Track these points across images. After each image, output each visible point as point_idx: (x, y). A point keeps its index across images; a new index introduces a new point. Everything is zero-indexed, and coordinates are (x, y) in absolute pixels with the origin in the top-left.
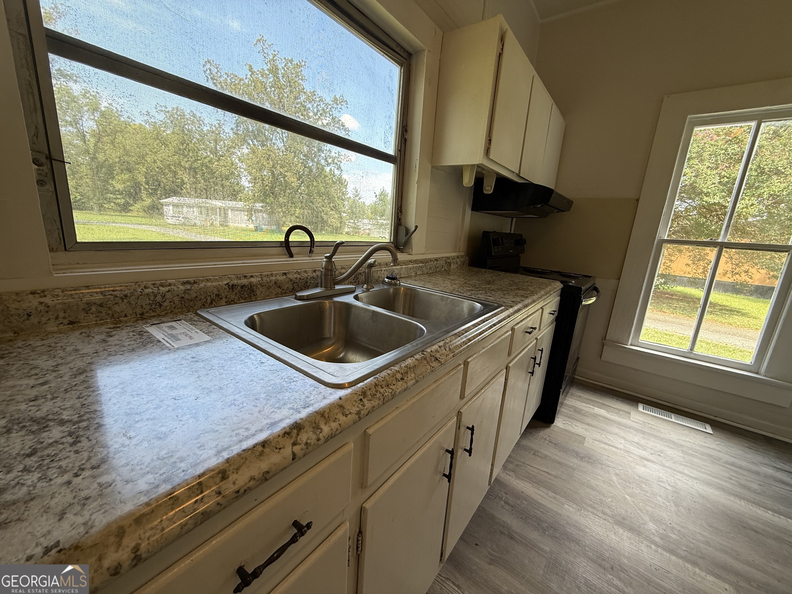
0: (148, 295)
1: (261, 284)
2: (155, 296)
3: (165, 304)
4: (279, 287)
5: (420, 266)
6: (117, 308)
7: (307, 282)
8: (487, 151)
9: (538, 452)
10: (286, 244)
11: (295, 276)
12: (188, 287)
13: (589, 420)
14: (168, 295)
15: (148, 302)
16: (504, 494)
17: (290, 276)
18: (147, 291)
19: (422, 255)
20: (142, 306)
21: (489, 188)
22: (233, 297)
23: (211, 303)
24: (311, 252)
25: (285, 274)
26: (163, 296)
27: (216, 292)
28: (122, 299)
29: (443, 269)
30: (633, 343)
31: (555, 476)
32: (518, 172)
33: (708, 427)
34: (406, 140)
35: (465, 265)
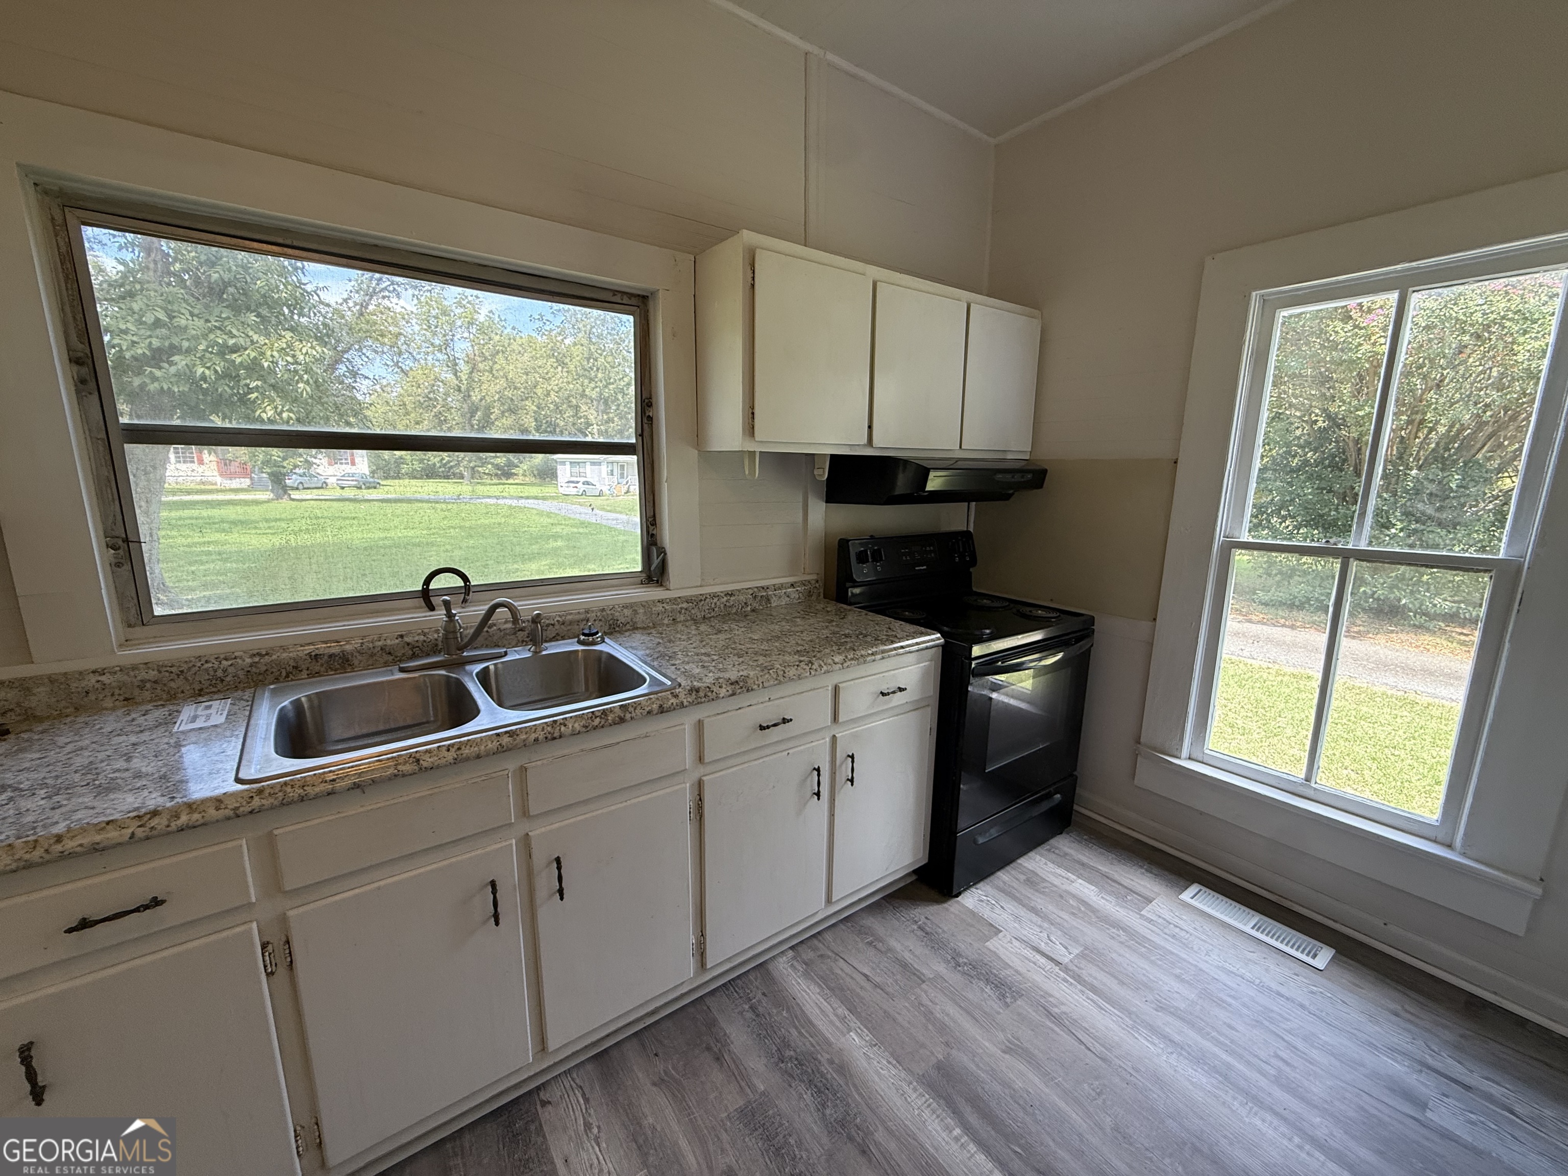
0: (207, 670)
1: (359, 652)
2: (215, 671)
3: (228, 679)
4: (390, 653)
5: (681, 608)
6: (172, 684)
7: (437, 645)
8: (750, 429)
9: (881, 940)
10: (425, 595)
11: (416, 639)
12: (256, 659)
13: (1039, 901)
14: (231, 670)
15: (207, 677)
16: (759, 995)
17: (406, 639)
18: (206, 666)
19: (694, 589)
20: (200, 682)
21: (821, 471)
22: (317, 668)
23: (287, 676)
24: (465, 601)
25: (402, 636)
26: (225, 671)
27: (292, 663)
28: (178, 676)
29: (749, 609)
30: (1194, 756)
31: (877, 986)
32: (865, 440)
33: (1324, 957)
34: (650, 419)
35: (814, 598)
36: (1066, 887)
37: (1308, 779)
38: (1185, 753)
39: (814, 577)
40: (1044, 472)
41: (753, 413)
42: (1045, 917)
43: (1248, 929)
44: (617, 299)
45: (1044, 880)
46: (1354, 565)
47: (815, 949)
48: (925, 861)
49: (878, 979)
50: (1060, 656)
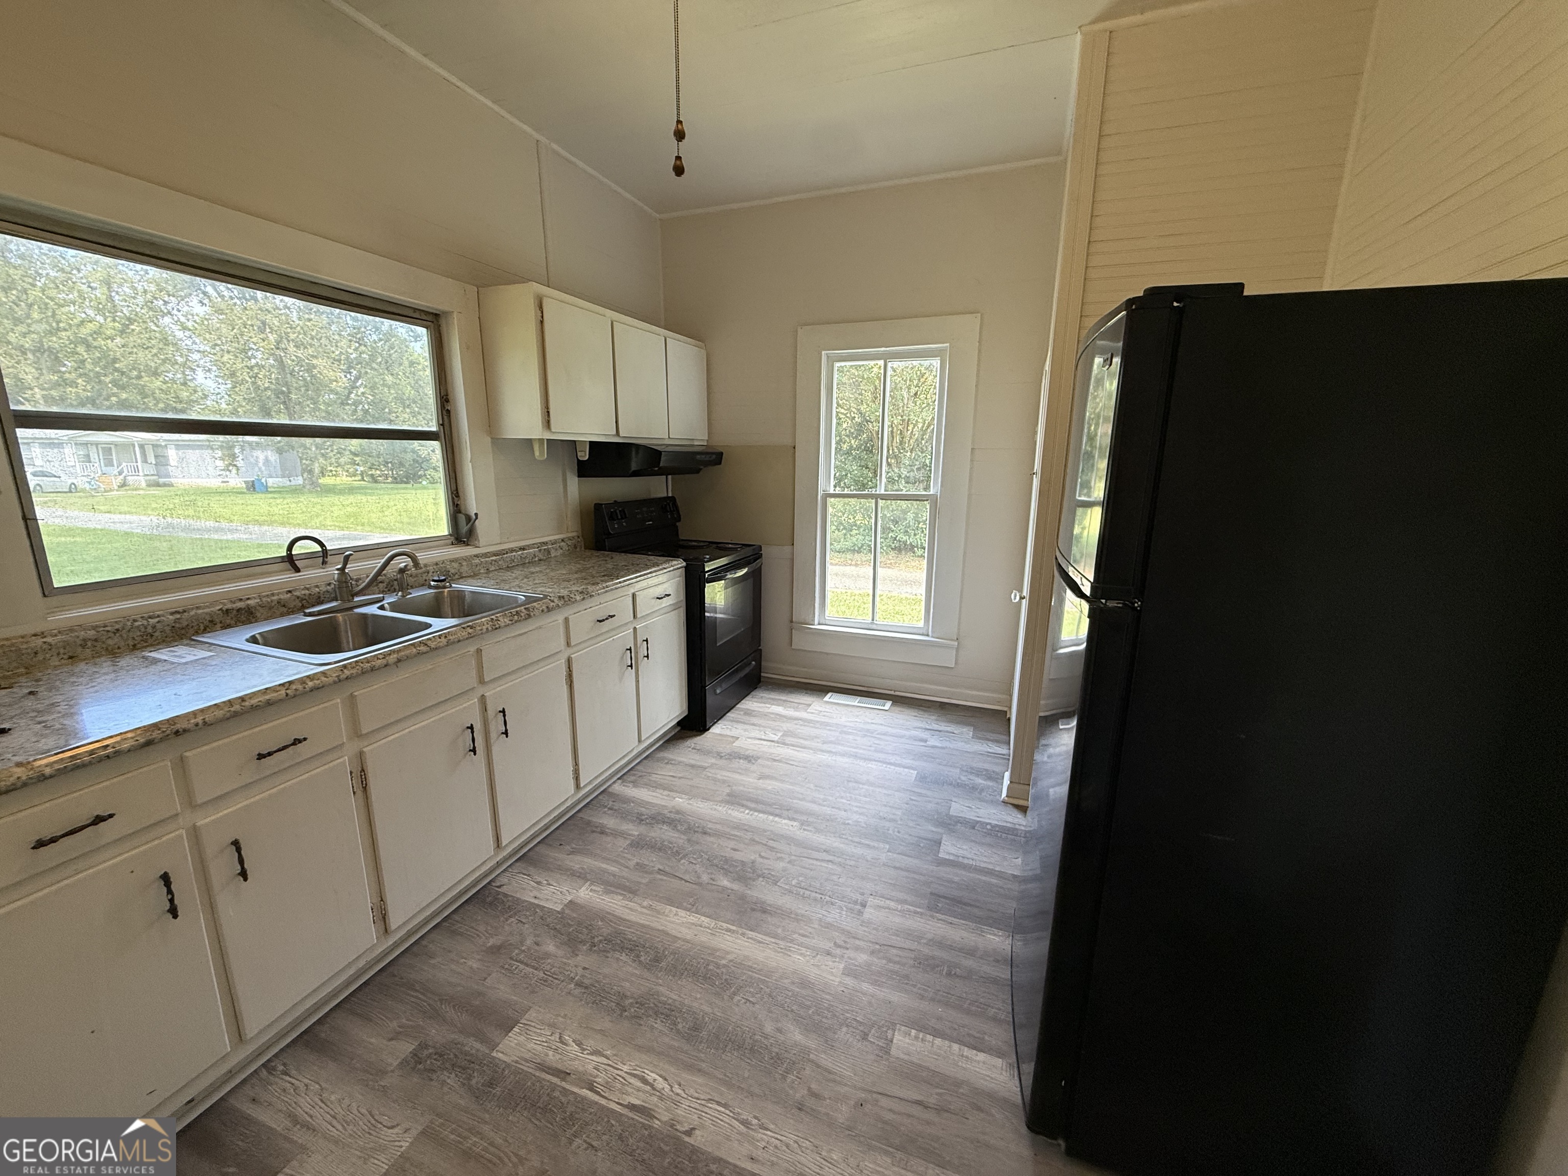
0: (138, 627)
1: (260, 606)
2: (146, 628)
3: (156, 634)
4: (284, 606)
5: (492, 560)
6: (110, 642)
7: (319, 597)
8: (547, 424)
9: (671, 760)
10: (290, 561)
11: (303, 592)
12: (178, 616)
13: (754, 720)
14: (159, 626)
15: (139, 634)
16: (609, 802)
17: (297, 593)
18: (137, 624)
19: (496, 546)
20: (133, 638)
21: (583, 454)
22: (228, 622)
23: (205, 629)
24: (324, 563)
25: (290, 592)
26: (154, 627)
27: (208, 618)
28: (115, 633)
29: (537, 559)
30: (821, 622)
31: (680, 778)
32: (614, 432)
33: (888, 704)
34: (448, 411)
35: (578, 549)
36: (767, 710)
37: (873, 620)
38: (816, 622)
39: (574, 534)
40: (722, 453)
41: (548, 412)
42: (760, 726)
43: (856, 704)
44: (417, 315)
45: (754, 711)
46: (880, 501)
47: (634, 775)
48: (686, 713)
49: (680, 775)
50: (745, 571)
